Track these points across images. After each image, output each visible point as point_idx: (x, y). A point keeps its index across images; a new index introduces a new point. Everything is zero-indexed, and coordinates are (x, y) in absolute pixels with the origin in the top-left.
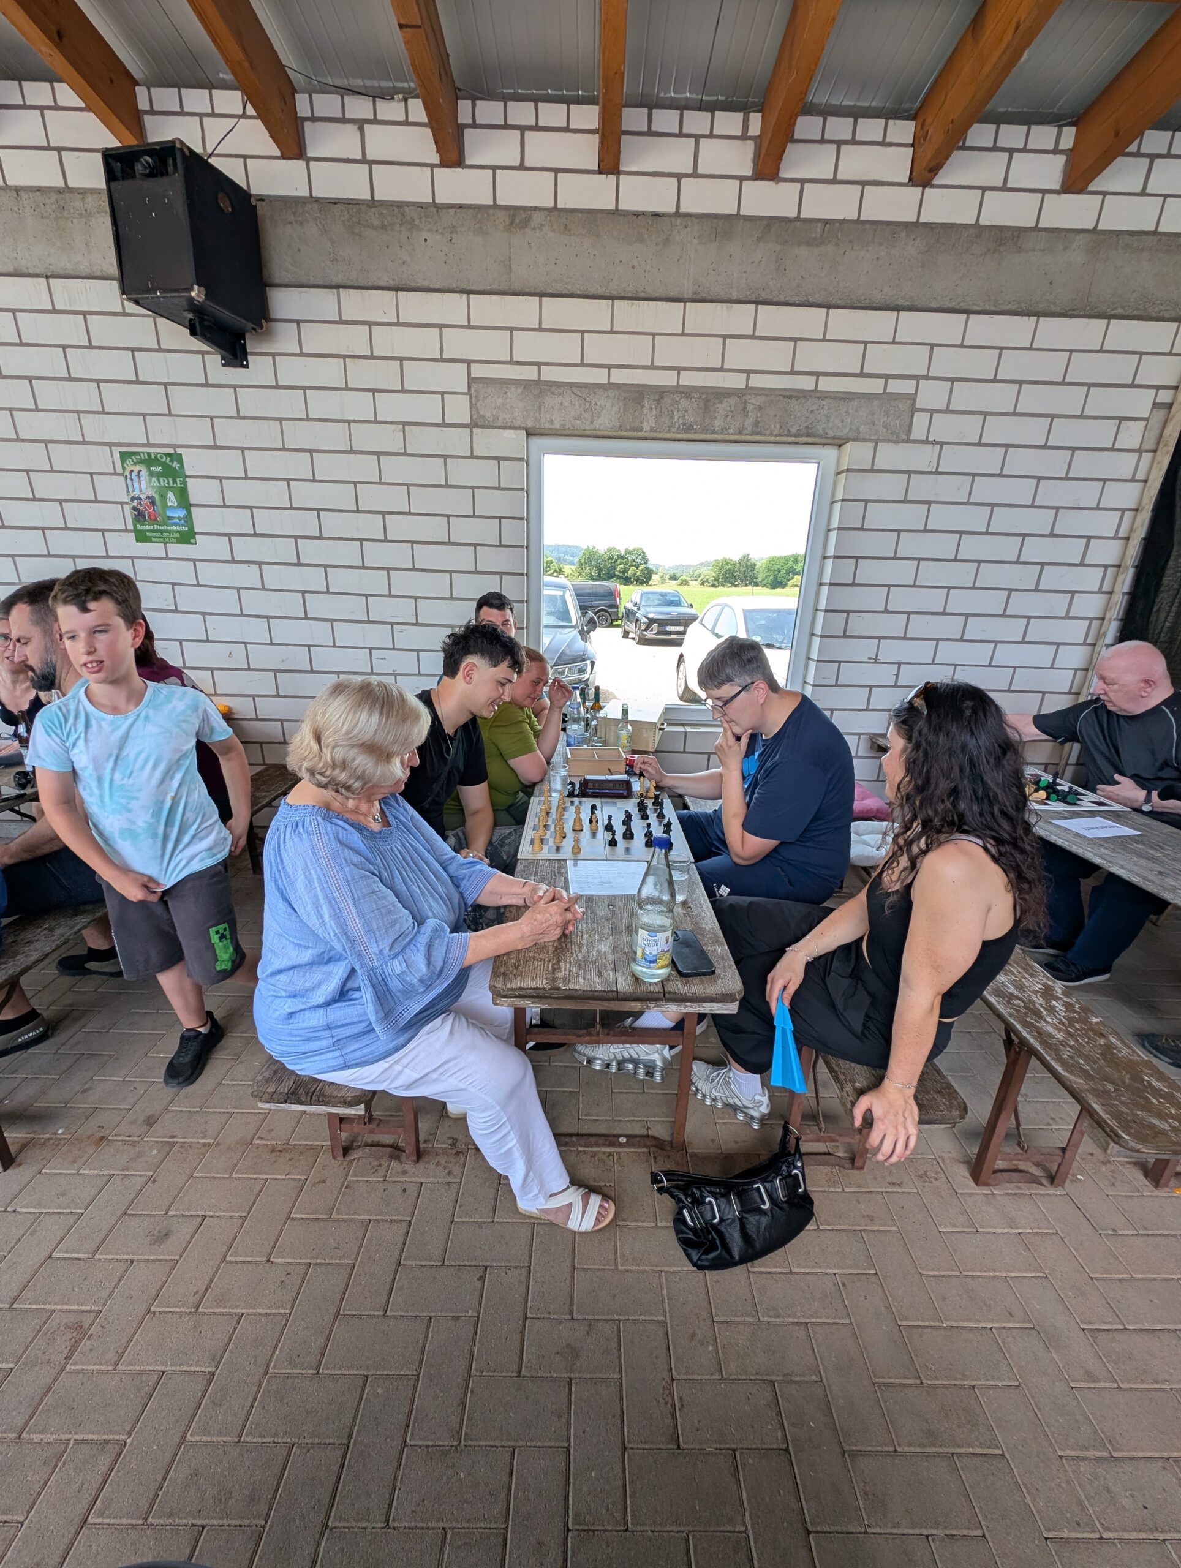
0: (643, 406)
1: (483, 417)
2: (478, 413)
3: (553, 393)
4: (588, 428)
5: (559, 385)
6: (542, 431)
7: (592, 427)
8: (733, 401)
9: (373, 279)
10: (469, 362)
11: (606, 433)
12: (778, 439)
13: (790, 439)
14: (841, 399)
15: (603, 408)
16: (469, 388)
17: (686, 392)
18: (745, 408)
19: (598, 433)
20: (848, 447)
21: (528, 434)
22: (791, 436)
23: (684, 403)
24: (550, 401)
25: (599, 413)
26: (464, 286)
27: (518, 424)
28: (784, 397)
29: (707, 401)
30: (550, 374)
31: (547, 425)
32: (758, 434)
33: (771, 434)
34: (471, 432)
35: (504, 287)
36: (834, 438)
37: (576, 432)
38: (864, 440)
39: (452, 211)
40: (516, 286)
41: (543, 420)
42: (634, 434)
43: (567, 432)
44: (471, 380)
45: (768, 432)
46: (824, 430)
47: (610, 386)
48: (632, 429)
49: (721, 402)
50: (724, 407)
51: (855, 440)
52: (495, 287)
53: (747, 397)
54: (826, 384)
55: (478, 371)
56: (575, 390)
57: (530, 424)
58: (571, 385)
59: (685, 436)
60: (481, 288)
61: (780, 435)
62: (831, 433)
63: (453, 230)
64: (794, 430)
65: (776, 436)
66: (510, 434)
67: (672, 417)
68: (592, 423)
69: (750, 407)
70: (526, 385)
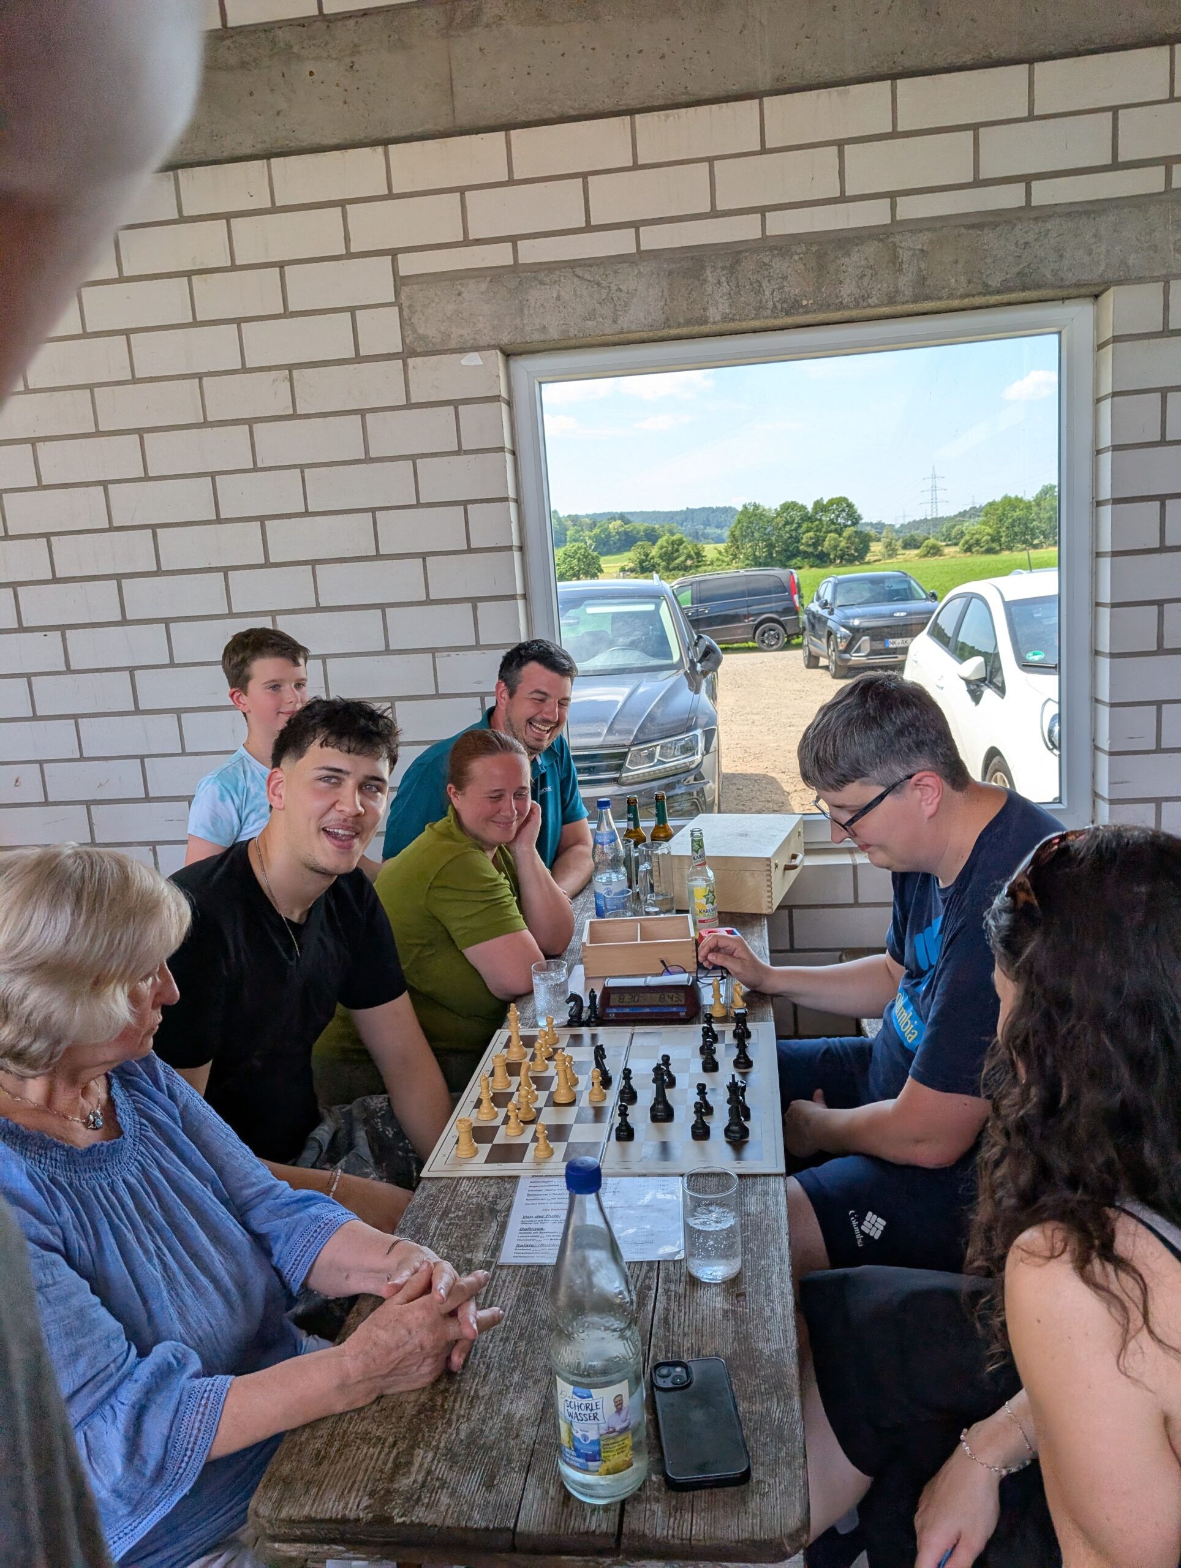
0: (705, 281)
1: (423, 338)
2: (415, 331)
3: (541, 283)
4: (608, 331)
5: (551, 267)
6: (528, 347)
7: (616, 328)
8: (870, 249)
9: (229, 146)
10: (394, 253)
11: (644, 335)
12: (966, 302)
13: (993, 299)
14: (1080, 214)
15: (631, 294)
16: (397, 293)
17: (784, 245)
18: (896, 257)
19: (631, 336)
20: (1109, 297)
21: (508, 355)
22: (991, 293)
23: (780, 265)
24: (536, 295)
25: (626, 304)
26: (378, 134)
27: (484, 340)
28: (968, 227)
29: (821, 257)
30: (532, 253)
31: (536, 337)
32: (928, 298)
33: (951, 296)
34: (405, 365)
35: (443, 124)
36: (1078, 285)
37: (589, 340)
38: (1140, 280)
39: (352, 22)
40: (463, 120)
41: (528, 329)
42: (697, 329)
43: (573, 342)
44: (400, 282)
45: (945, 293)
46: (1055, 273)
47: (642, 256)
48: (688, 322)
49: (848, 254)
50: (855, 260)
51: (1120, 282)
52: (429, 127)
53: (897, 239)
54: (1044, 194)
55: (409, 265)
56: (579, 271)
57: (505, 339)
58: (572, 265)
59: (789, 320)
60: (403, 133)
61: (967, 296)
62: (1070, 278)
63: (355, 50)
64: (995, 282)
65: (962, 297)
66: (472, 359)
67: (759, 291)
68: (615, 322)
69: (905, 256)
70: (494, 275)
